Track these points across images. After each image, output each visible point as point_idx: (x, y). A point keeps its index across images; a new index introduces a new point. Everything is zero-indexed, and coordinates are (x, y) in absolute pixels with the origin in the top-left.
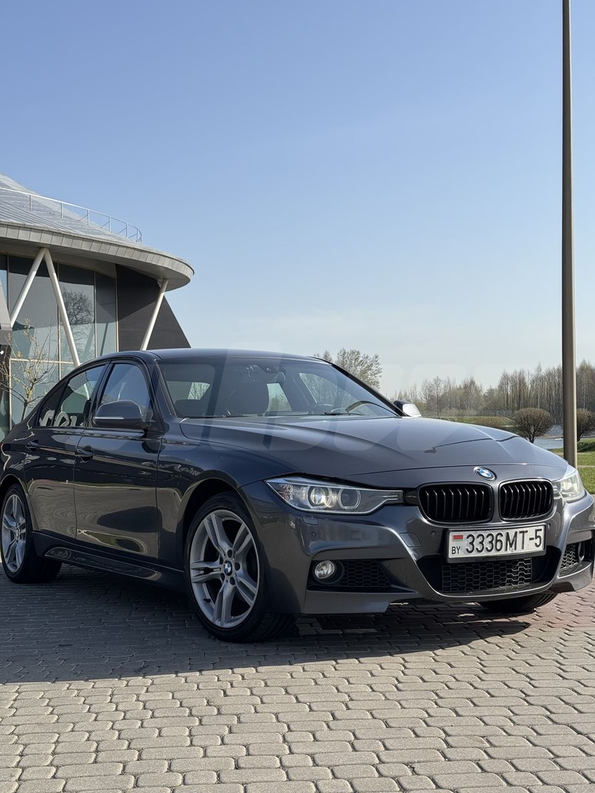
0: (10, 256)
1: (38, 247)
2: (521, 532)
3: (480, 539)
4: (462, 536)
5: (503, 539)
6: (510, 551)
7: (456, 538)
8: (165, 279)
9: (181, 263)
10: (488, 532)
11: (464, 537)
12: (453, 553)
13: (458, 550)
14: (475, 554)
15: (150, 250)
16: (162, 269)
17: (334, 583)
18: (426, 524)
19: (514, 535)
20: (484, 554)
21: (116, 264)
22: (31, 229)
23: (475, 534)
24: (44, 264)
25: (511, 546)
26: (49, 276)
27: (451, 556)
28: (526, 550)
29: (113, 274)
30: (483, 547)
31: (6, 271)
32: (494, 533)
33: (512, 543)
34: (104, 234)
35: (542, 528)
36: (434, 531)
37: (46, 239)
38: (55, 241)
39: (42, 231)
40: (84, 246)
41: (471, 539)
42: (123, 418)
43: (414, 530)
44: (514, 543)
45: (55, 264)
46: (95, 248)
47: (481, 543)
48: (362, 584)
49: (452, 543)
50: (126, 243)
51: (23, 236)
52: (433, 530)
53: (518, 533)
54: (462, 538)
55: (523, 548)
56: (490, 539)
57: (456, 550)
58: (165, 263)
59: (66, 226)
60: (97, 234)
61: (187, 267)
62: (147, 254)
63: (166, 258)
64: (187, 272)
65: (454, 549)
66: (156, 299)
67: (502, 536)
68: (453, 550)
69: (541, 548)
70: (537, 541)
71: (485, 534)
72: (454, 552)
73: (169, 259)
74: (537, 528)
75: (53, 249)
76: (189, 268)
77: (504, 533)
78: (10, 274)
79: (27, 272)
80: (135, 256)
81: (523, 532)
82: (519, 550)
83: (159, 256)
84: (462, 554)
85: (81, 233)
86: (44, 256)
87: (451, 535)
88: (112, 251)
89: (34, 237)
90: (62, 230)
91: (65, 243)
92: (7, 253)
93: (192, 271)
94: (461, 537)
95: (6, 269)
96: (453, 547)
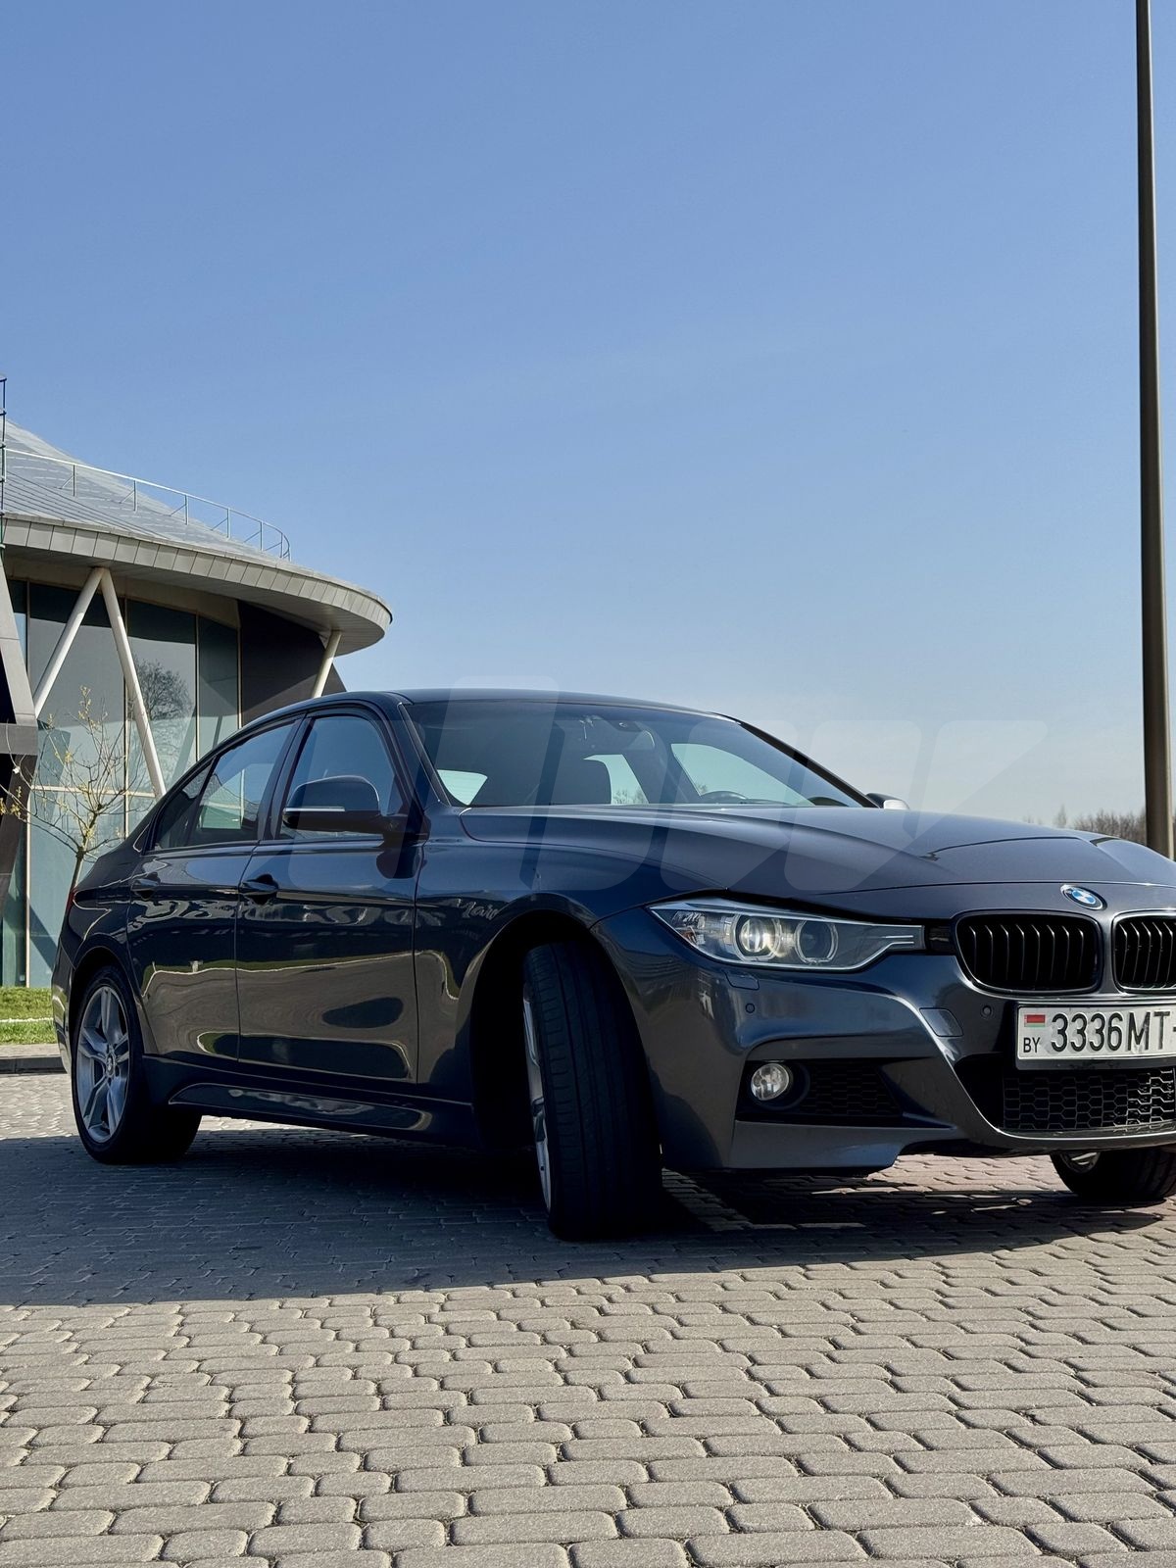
0: (31, 584)
1: (91, 566)
2: (1157, 1014)
3: (1078, 1024)
4: (1044, 1016)
5: (1124, 1026)
6: (1136, 1052)
7: (1031, 1019)
8: (335, 631)
9: (366, 599)
10: (1094, 1011)
11: (1046, 1019)
12: (1025, 1051)
13: (1036, 1045)
14: (1068, 1054)
15: (308, 573)
16: (329, 612)
17: (788, 1107)
18: (972, 990)
19: (1144, 1018)
20: (1087, 1054)
21: (238, 600)
22: (76, 530)
23: (1069, 1014)
24: (99, 600)
25: (1138, 1041)
26: (110, 627)
27: (1021, 1055)
28: (1166, 1051)
29: (234, 621)
30: (1084, 1041)
31: (24, 615)
32: (1107, 1014)
33: (1140, 1035)
34: (216, 541)
36: (987, 1006)
37: (105, 550)
38: (123, 554)
39: (98, 534)
40: (180, 565)
41: (1060, 1023)
42: (343, 810)
43: (950, 1003)
44: (1144, 1034)
45: (121, 600)
46: (200, 568)
47: (1081, 1032)
48: (845, 1110)
49: (1024, 1030)
50: (261, 559)
51: (59, 543)
52: (987, 1003)
53: (1151, 1015)
54: (1044, 1021)
55: (1161, 1047)
56: (1097, 1024)
57: (1032, 1044)
58: (337, 599)
59: (145, 525)
60: (203, 540)
61: (378, 606)
62: (302, 580)
63: (339, 589)
64: (380, 618)
65: (1027, 1041)
66: (318, 670)
67: (1121, 1019)
68: (1025, 1045)
71: (1088, 1014)
72: (1027, 1048)
73: (345, 591)
75: (117, 570)
76: (383, 610)
77: (1124, 1013)
78: (33, 621)
79: (65, 617)
80: (279, 585)
81: (1160, 1014)
82: (1154, 1051)
83: (326, 585)
84: (1042, 1054)
85: (173, 539)
86: (100, 584)
87: (1022, 1014)
88: (233, 575)
89: (81, 547)
90: (137, 533)
91: (143, 558)
92: (28, 578)
93: (388, 616)
94: (1040, 1019)
95: (25, 612)
96: (1025, 1039)
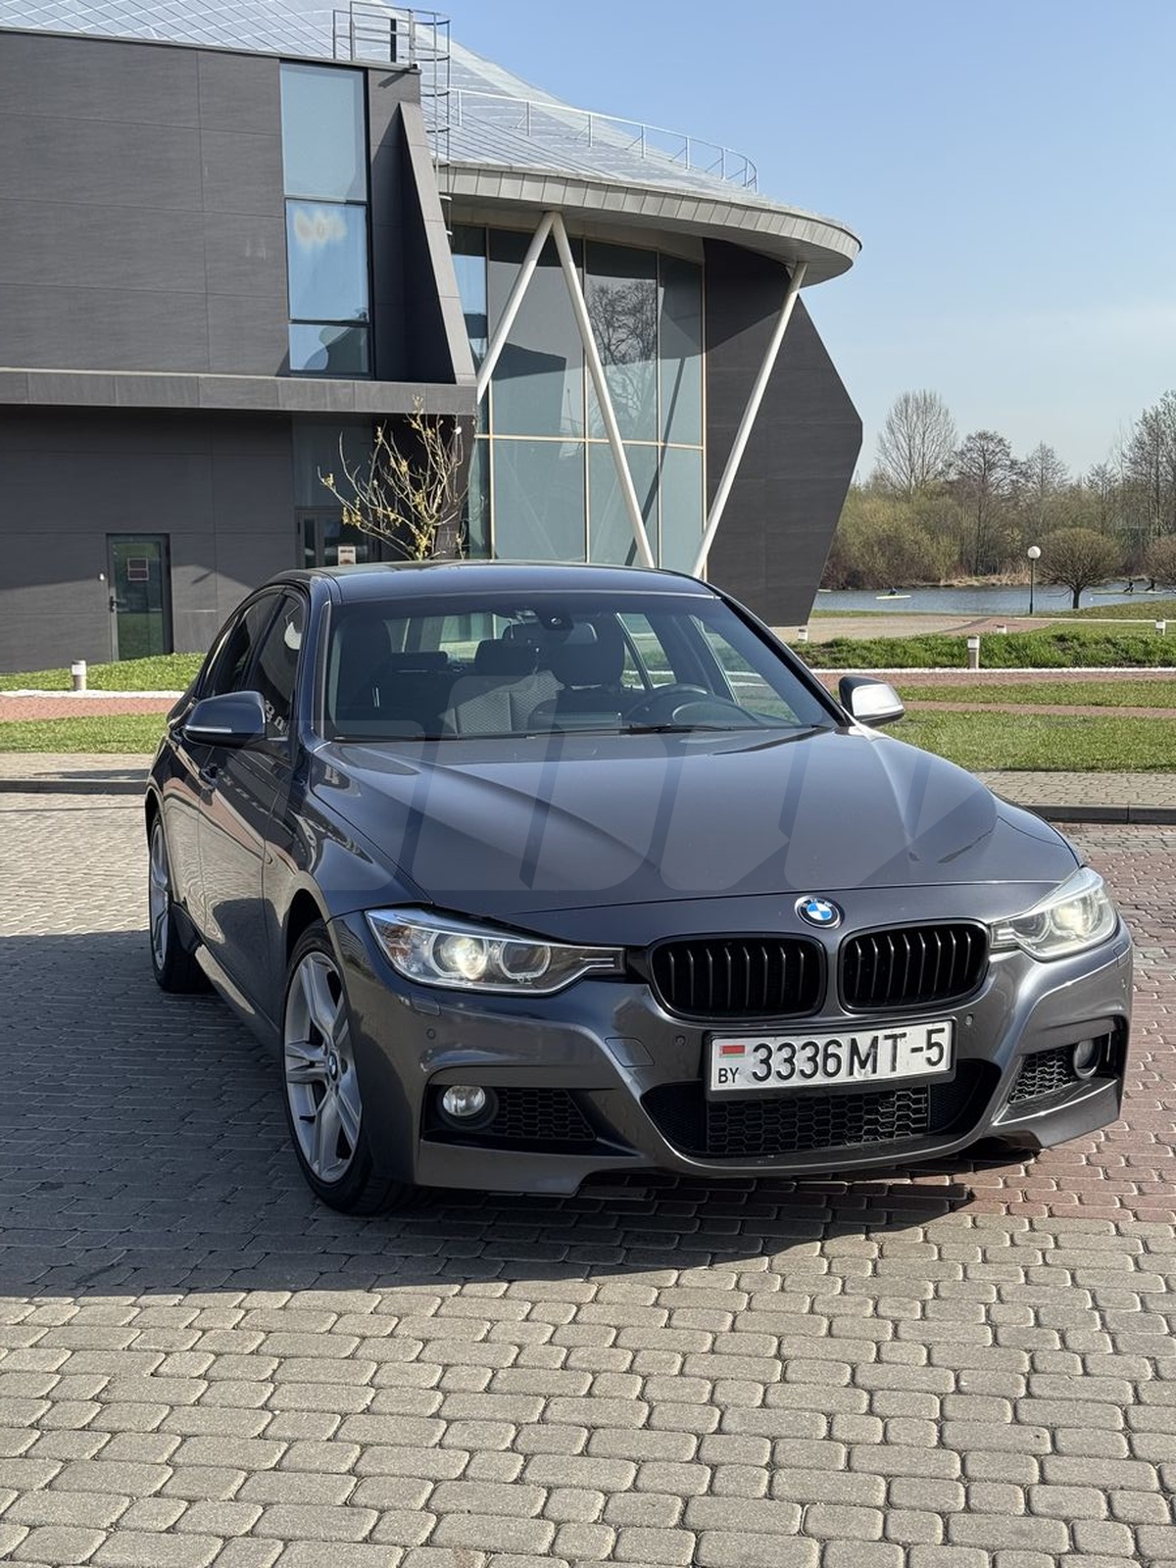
2: (887, 1037)
3: (786, 1053)
4: (743, 1047)
5: (844, 1053)
6: (859, 1076)
7: (726, 1050)
10: (805, 1039)
11: (746, 1049)
12: (720, 1082)
13: (734, 1075)
14: (772, 1083)
18: (668, 1023)
19: (869, 1042)
20: (796, 1082)
23: (773, 1043)
25: (863, 1065)
27: (715, 1086)
28: (901, 1072)
30: (793, 1070)
32: (821, 1041)
33: (870, 1059)
35: (947, 1026)
36: (681, 1036)
41: (762, 1054)
43: (634, 1030)
47: (789, 1060)
48: (535, 1133)
49: (718, 1061)
53: (880, 1041)
54: (743, 1051)
55: (894, 1069)
56: (809, 1052)
57: (730, 1075)
65: (723, 1072)
67: (839, 1045)
68: (721, 1076)
69: (943, 1067)
70: (934, 1053)
71: (797, 1042)
72: (723, 1079)
74: (930, 1027)
77: (845, 1039)
81: (894, 1037)
82: (884, 1072)
84: (742, 1083)
87: (717, 1046)
94: (740, 1050)
96: (721, 1070)
